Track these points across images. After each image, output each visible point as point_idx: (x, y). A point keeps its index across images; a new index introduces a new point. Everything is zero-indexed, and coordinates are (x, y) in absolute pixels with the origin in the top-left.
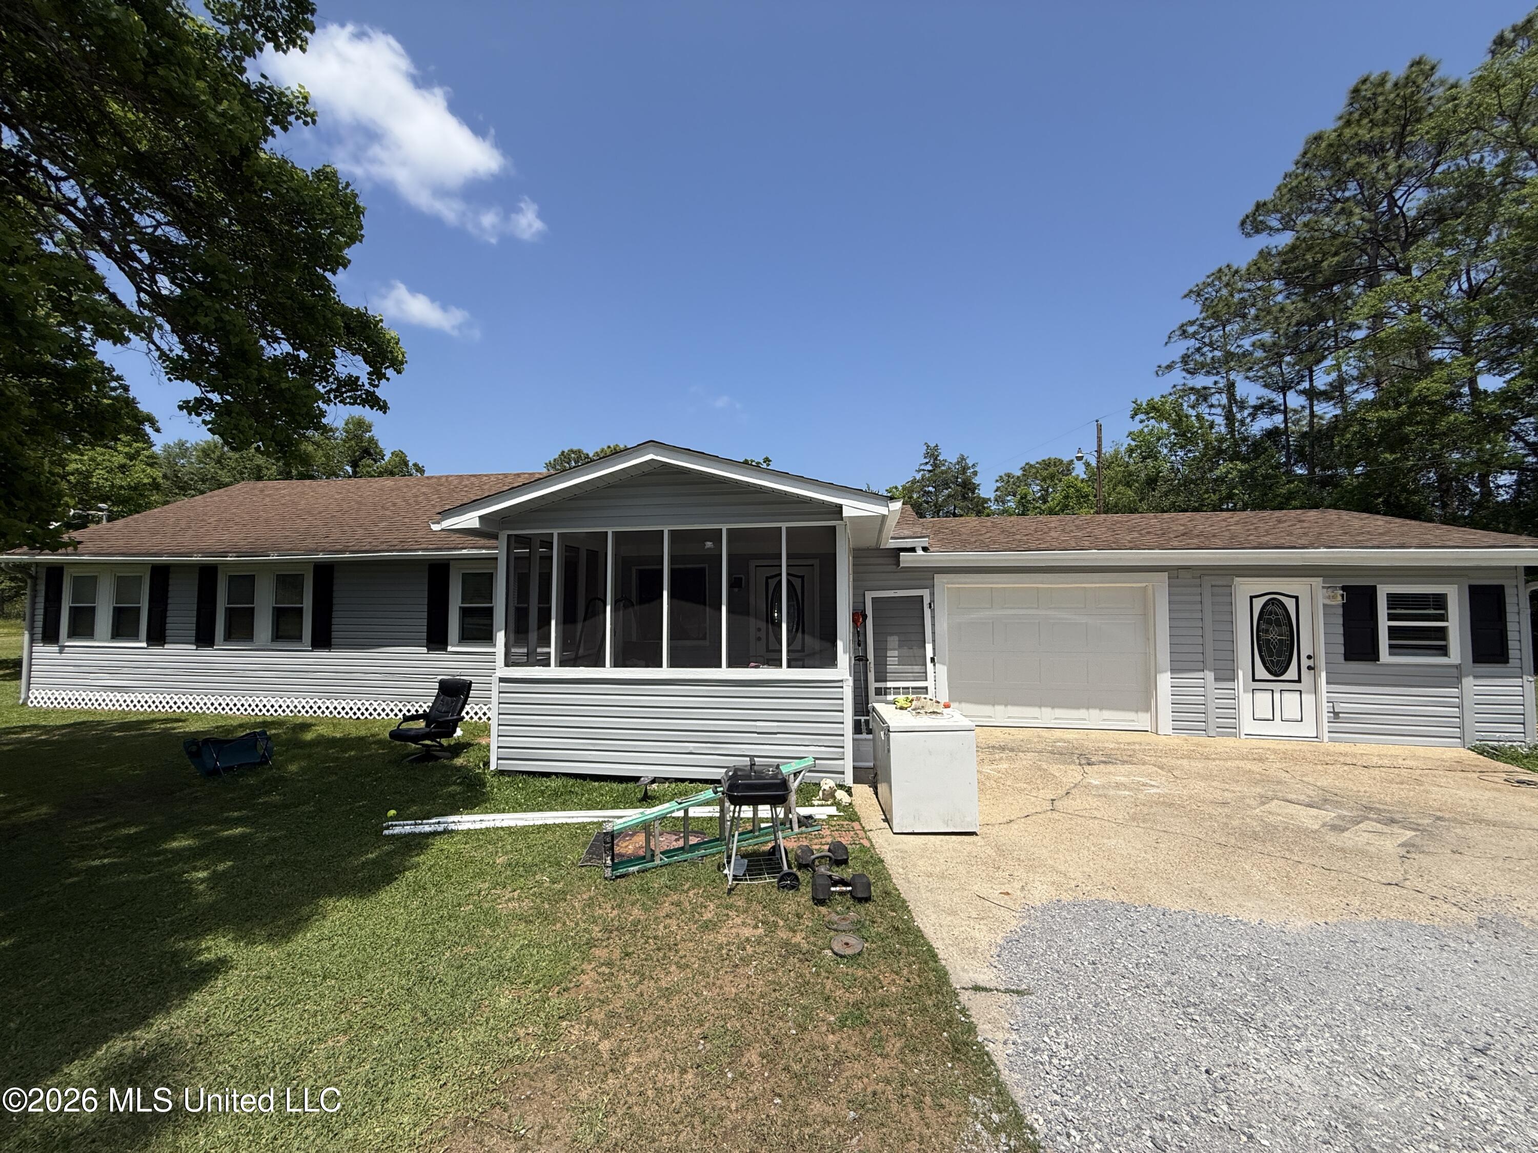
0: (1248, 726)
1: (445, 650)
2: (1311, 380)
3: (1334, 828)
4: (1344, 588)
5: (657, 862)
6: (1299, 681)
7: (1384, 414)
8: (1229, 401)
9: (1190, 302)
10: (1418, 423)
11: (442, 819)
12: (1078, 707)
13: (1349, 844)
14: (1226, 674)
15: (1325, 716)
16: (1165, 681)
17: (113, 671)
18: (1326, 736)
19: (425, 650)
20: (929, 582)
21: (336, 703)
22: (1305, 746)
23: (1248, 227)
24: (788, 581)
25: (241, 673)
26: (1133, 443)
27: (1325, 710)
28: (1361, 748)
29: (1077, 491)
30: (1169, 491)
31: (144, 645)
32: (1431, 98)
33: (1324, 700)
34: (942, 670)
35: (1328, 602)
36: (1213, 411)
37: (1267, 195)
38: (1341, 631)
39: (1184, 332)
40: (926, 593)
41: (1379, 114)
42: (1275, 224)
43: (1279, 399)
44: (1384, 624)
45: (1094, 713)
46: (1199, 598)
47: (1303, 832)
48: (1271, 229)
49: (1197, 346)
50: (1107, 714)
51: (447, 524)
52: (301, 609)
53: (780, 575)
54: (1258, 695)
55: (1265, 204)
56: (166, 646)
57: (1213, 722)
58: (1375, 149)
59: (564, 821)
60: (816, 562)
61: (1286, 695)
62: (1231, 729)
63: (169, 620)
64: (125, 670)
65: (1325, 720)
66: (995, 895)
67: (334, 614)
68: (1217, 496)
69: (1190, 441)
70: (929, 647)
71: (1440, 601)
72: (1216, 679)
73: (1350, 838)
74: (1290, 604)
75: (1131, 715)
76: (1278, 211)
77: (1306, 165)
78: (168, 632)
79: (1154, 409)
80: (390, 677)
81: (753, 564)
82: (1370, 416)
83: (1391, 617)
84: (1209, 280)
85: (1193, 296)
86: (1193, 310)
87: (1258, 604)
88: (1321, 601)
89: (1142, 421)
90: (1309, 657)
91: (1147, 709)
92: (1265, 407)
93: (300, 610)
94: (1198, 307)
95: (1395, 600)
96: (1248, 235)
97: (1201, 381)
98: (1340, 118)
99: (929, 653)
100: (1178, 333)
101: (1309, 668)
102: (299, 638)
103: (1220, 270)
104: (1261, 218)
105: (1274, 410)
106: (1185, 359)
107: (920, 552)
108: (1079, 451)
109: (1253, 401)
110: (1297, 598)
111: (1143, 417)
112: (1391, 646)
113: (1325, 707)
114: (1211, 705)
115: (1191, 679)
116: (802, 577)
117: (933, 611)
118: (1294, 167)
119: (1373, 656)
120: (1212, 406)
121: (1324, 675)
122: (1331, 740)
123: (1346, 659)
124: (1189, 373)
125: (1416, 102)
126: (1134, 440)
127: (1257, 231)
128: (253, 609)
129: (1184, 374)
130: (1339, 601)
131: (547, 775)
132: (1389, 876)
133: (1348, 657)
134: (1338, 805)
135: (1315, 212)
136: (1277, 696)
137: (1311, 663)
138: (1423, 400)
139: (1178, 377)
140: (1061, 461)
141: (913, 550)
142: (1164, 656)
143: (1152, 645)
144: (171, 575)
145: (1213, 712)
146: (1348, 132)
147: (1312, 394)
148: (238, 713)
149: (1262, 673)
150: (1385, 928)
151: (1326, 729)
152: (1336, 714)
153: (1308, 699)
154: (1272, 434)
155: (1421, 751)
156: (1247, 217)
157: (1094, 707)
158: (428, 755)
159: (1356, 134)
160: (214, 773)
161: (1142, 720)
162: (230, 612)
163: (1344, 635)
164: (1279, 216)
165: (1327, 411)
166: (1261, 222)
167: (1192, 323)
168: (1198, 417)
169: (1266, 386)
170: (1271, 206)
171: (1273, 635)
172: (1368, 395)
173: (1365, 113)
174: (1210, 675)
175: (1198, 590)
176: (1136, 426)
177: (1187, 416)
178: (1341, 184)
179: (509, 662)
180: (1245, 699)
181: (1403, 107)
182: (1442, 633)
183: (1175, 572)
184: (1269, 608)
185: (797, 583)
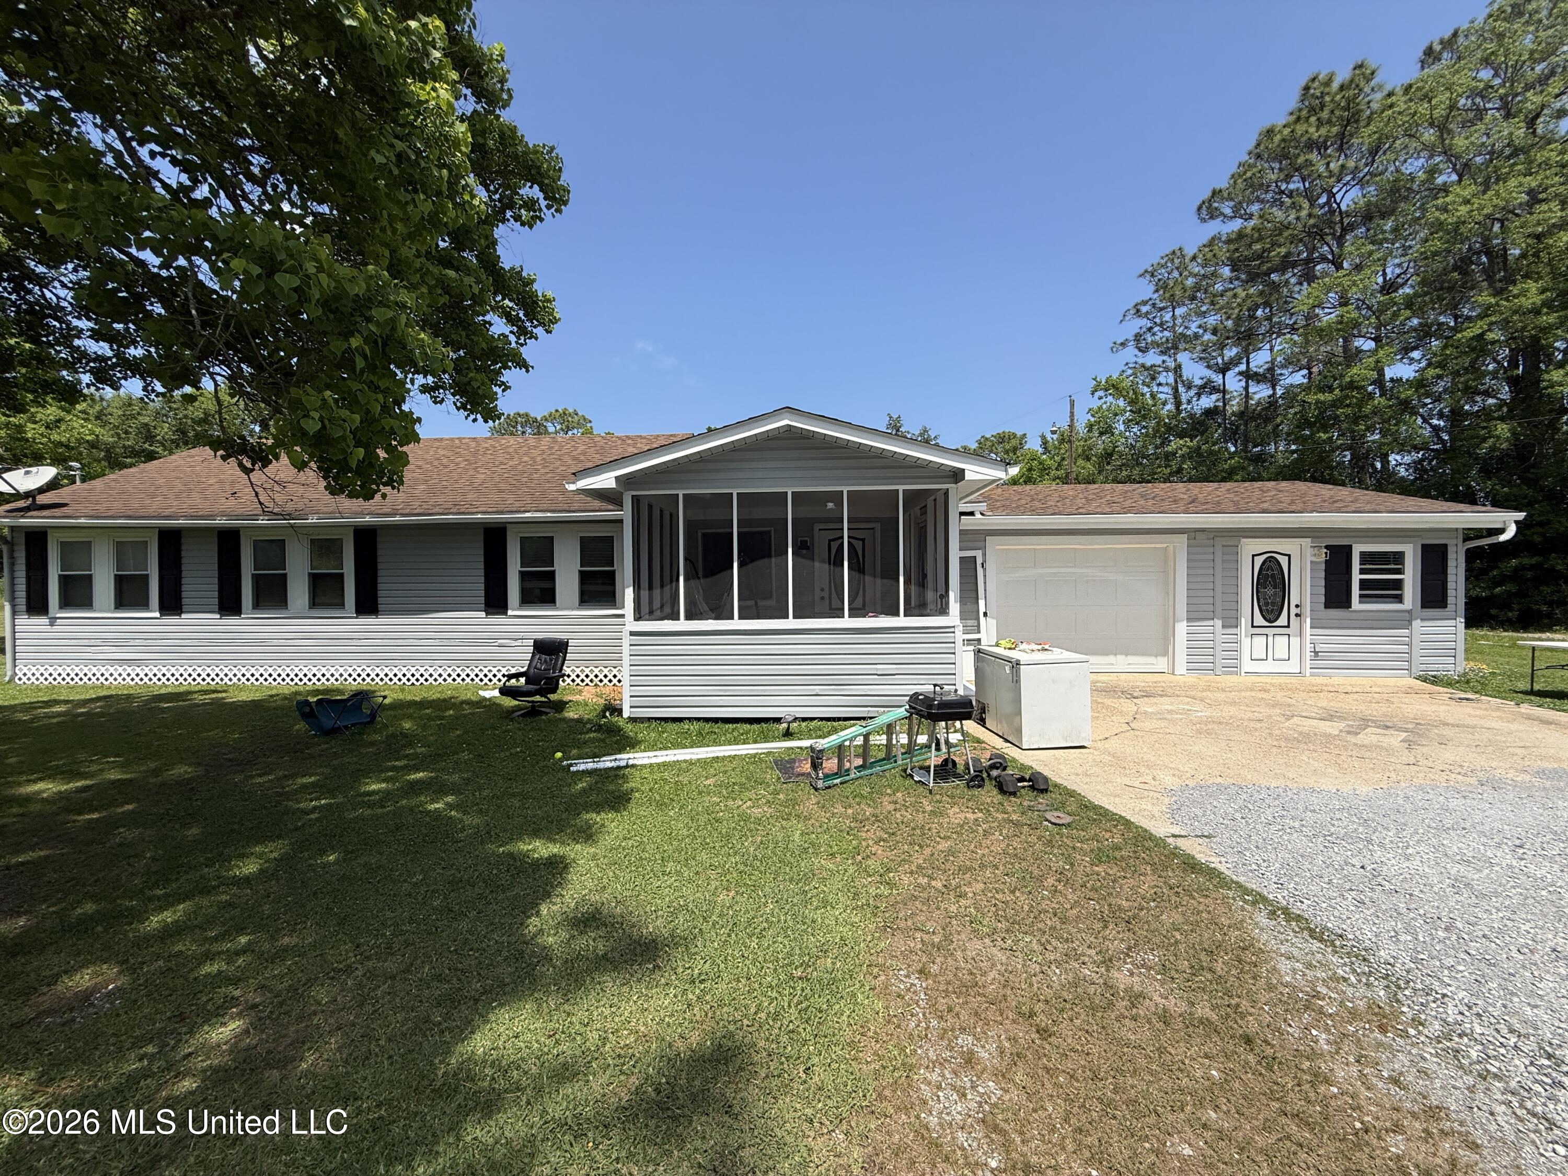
0: (1247, 665)
1: (506, 614)
2: (1248, 363)
3: (1349, 733)
4: (1326, 547)
5: (853, 776)
6: (1288, 626)
7: (1321, 397)
8: (1176, 382)
9: (1144, 281)
10: (1348, 406)
11: (618, 756)
12: (1106, 654)
13: (1366, 742)
14: (1231, 622)
15: (1308, 655)
16: (1182, 628)
17: (119, 644)
18: (1308, 671)
19: (483, 614)
20: (981, 544)
21: (386, 670)
22: (1293, 680)
23: (1204, 211)
24: (849, 543)
25: (275, 642)
26: (1092, 419)
27: (1308, 650)
28: (1335, 681)
29: (1041, 463)
30: (1123, 465)
31: (157, 614)
32: (1369, 102)
33: (1308, 641)
34: (992, 622)
35: (1314, 559)
36: (1161, 389)
37: (1223, 183)
38: (1323, 583)
39: (1138, 311)
40: (978, 554)
41: (1325, 114)
42: (1228, 211)
43: (1218, 379)
44: (1356, 577)
45: (1121, 658)
46: (1211, 557)
47: (1328, 736)
48: (1225, 216)
49: (1149, 325)
50: (1131, 659)
51: (583, 484)
52: (342, 575)
53: (842, 537)
54: (1255, 639)
55: (1220, 191)
56: (183, 616)
57: (1220, 662)
58: (1320, 146)
59: (733, 753)
60: (878, 526)
61: (1277, 638)
62: (1234, 668)
63: (184, 588)
64: (137, 642)
65: (1308, 658)
66: (1137, 784)
67: (380, 580)
68: (1168, 470)
69: (1144, 417)
70: (982, 603)
71: (1398, 557)
72: (1223, 627)
73: (1362, 738)
74: (1283, 561)
75: (1152, 660)
76: (1232, 199)
77: (1259, 156)
78: (184, 601)
79: (1113, 387)
80: (446, 642)
81: (817, 527)
82: (1311, 398)
83: (1362, 571)
84: (1163, 262)
85: (1148, 276)
86: (1146, 290)
87: (1259, 561)
88: (1309, 558)
89: (1100, 398)
90: (1297, 606)
91: (1165, 653)
92: (1207, 387)
93: (341, 577)
94: (1152, 288)
95: (1366, 557)
96: (1203, 220)
97: (1153, 358)
98: (1291, 114)
99: (982, 609)
100: (1132, 312)
101: (1297, 615)
102: (341, 605)
103: (1174, 252)
104: (1216, 205)
105: (1215, 390)
106: (1138, 337)
107: (978, 516)
108: (1054, 425)
109: (1198, 382)
110: (1289, 556)
111: (1101, 393)
112: (1361, 596)
113: (1309, 647)
114: (1219, 649)
115: (1203, 627)
116: (863, 540)
117: (985, 570)
118: (1247, 157)
119: (1347, 604)
120: (1160, 384)
121: (1308, 620)
122: (1312, 675)
123: (1326, 607)
124: (1140, 350)
125: (1358, 104)
126: (1093, 416)
127: (1212, 218)
128: (285, 575)
129: (1137, 352)
130: (1323, 558)
131: (680, 720)
132: (1405, 760)
133: (1327, 606)
134: (1342, 718)
135: (1262, 201)
136: (1270, 639)
137: (1298, 611)
138: (1352, 385)
139: (1130, 353)
140: (1015, 435)
141: (972, 514)
142: (1182, 608)
143: (1171, 599)
144: (183, 540)
145: (1220, 654)
146: (1300, 129)
147: (1248, 375)
148: (274, 683)
149: (1259, 620)
150: (1421, 788)
151: (1308, 666)
152: (1316, 653)
153: (1295, 641)
154: (1210, 413)
155: (1380, 681)
156: (1204, 202)
157: (1121, 654)
158: (534, 712)
159: (1307, 132)
160: (332, 732)
161: (1161, 663)
162: (257, 580)
163: (1326, 586)
164: (1232, 204)
165: (1261, 392)
166: (1216, 209)
167: (1144, 303)
168: (1153, 396)
169: (1208, 367)
170: (1226, 195)
171: (1270, 591)
172: (1299, 378)
173: (1312, 110)
174: (1218, 623)
175: (1211, 550)
176: (1095, 403)
177: (1143, 395)
178: (1288, 179)
179: (638, 617)
180: (1246, 642)
181: (1347, 109)
182: (1398, 584)
183: (1193, 533)
184: (1268, 563)
185: (858, 545)
